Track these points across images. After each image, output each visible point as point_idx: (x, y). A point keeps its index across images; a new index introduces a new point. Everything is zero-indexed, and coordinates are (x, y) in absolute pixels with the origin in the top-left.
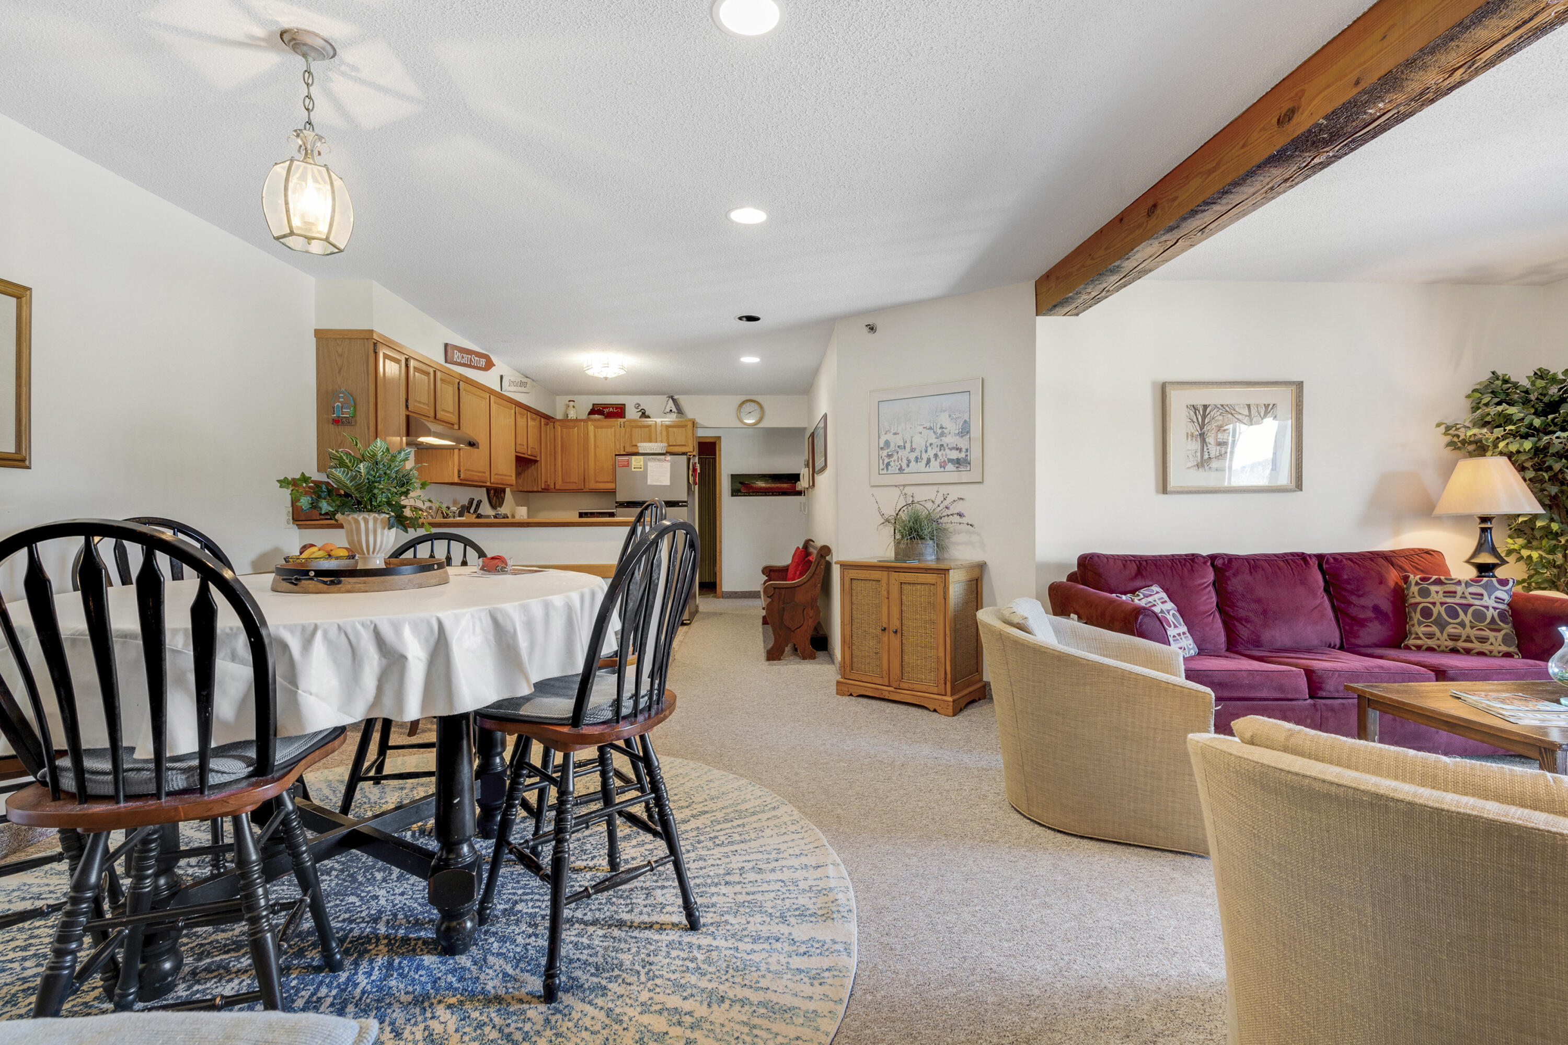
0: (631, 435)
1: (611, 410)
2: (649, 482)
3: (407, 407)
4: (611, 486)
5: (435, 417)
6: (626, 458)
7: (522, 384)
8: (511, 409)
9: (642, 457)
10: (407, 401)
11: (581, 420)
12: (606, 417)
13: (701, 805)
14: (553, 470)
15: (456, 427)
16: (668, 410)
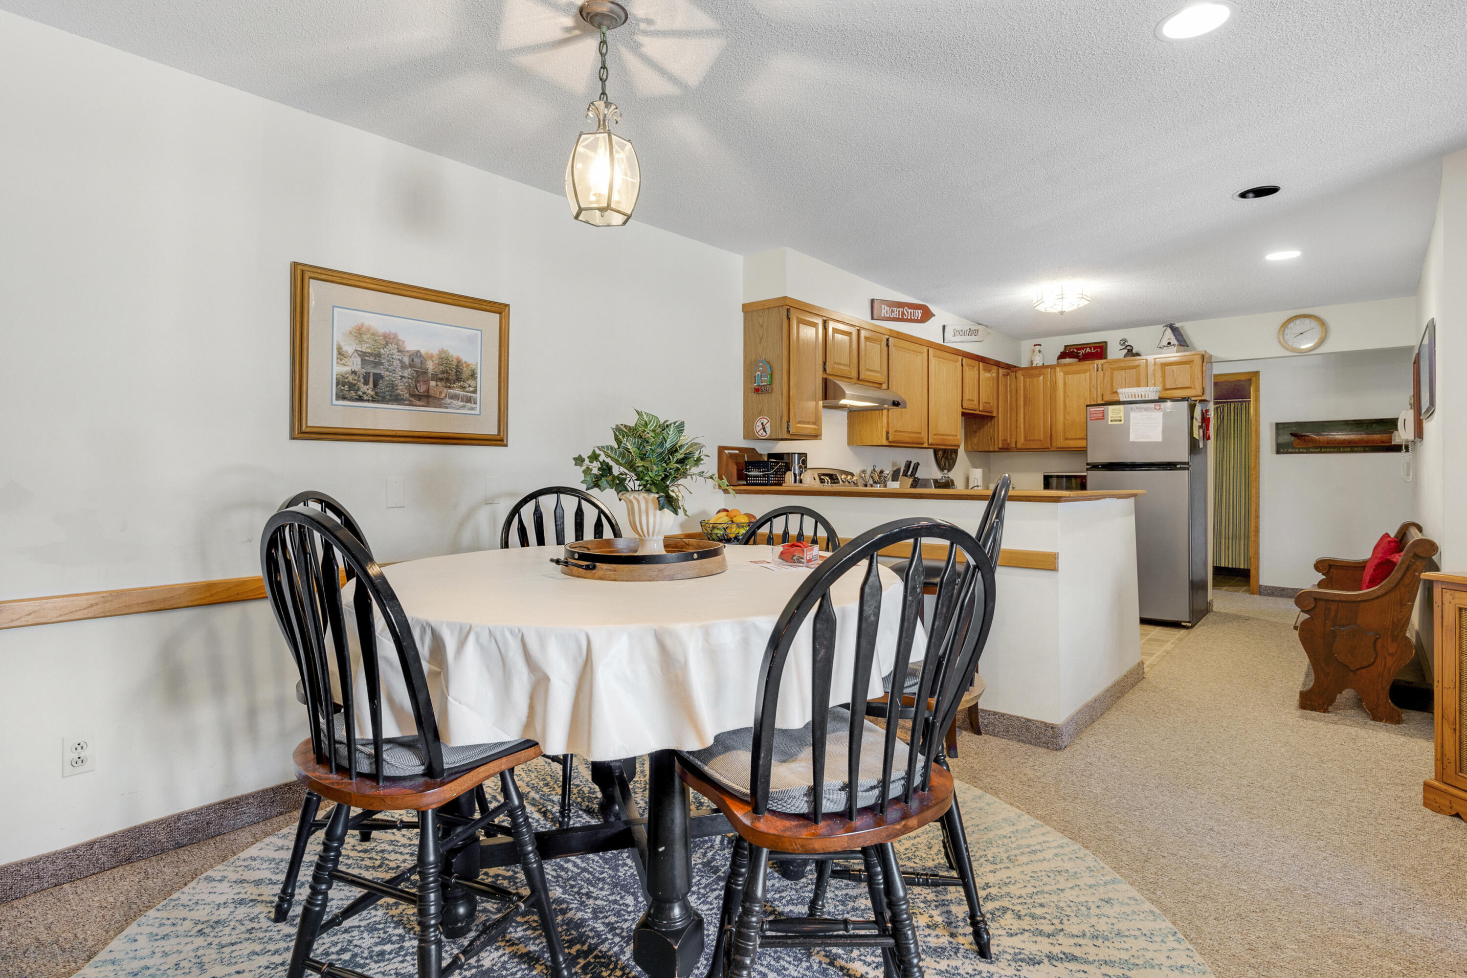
0: (1112, 379)
1: (1088, 350)
2: (1132, 438)
3: (825, 370)
4: (1082, 443)
5: (858, 378)
6: (1101, 409)
7: (972, 332)
8: (957, 361)
9: (1121, 407)
10: (825, 363)
11: (1048, 367)
12: (1080, 360)
13: (1072, 941)
14: (1014, 426)
15: (885, 386)
16: (1165, 343)
